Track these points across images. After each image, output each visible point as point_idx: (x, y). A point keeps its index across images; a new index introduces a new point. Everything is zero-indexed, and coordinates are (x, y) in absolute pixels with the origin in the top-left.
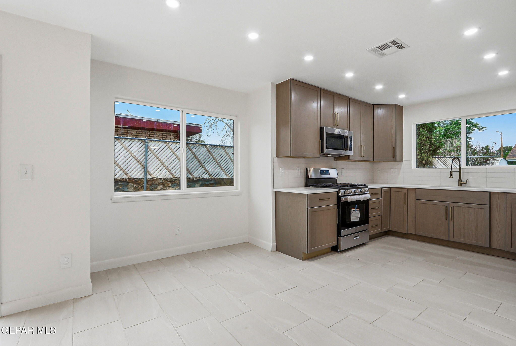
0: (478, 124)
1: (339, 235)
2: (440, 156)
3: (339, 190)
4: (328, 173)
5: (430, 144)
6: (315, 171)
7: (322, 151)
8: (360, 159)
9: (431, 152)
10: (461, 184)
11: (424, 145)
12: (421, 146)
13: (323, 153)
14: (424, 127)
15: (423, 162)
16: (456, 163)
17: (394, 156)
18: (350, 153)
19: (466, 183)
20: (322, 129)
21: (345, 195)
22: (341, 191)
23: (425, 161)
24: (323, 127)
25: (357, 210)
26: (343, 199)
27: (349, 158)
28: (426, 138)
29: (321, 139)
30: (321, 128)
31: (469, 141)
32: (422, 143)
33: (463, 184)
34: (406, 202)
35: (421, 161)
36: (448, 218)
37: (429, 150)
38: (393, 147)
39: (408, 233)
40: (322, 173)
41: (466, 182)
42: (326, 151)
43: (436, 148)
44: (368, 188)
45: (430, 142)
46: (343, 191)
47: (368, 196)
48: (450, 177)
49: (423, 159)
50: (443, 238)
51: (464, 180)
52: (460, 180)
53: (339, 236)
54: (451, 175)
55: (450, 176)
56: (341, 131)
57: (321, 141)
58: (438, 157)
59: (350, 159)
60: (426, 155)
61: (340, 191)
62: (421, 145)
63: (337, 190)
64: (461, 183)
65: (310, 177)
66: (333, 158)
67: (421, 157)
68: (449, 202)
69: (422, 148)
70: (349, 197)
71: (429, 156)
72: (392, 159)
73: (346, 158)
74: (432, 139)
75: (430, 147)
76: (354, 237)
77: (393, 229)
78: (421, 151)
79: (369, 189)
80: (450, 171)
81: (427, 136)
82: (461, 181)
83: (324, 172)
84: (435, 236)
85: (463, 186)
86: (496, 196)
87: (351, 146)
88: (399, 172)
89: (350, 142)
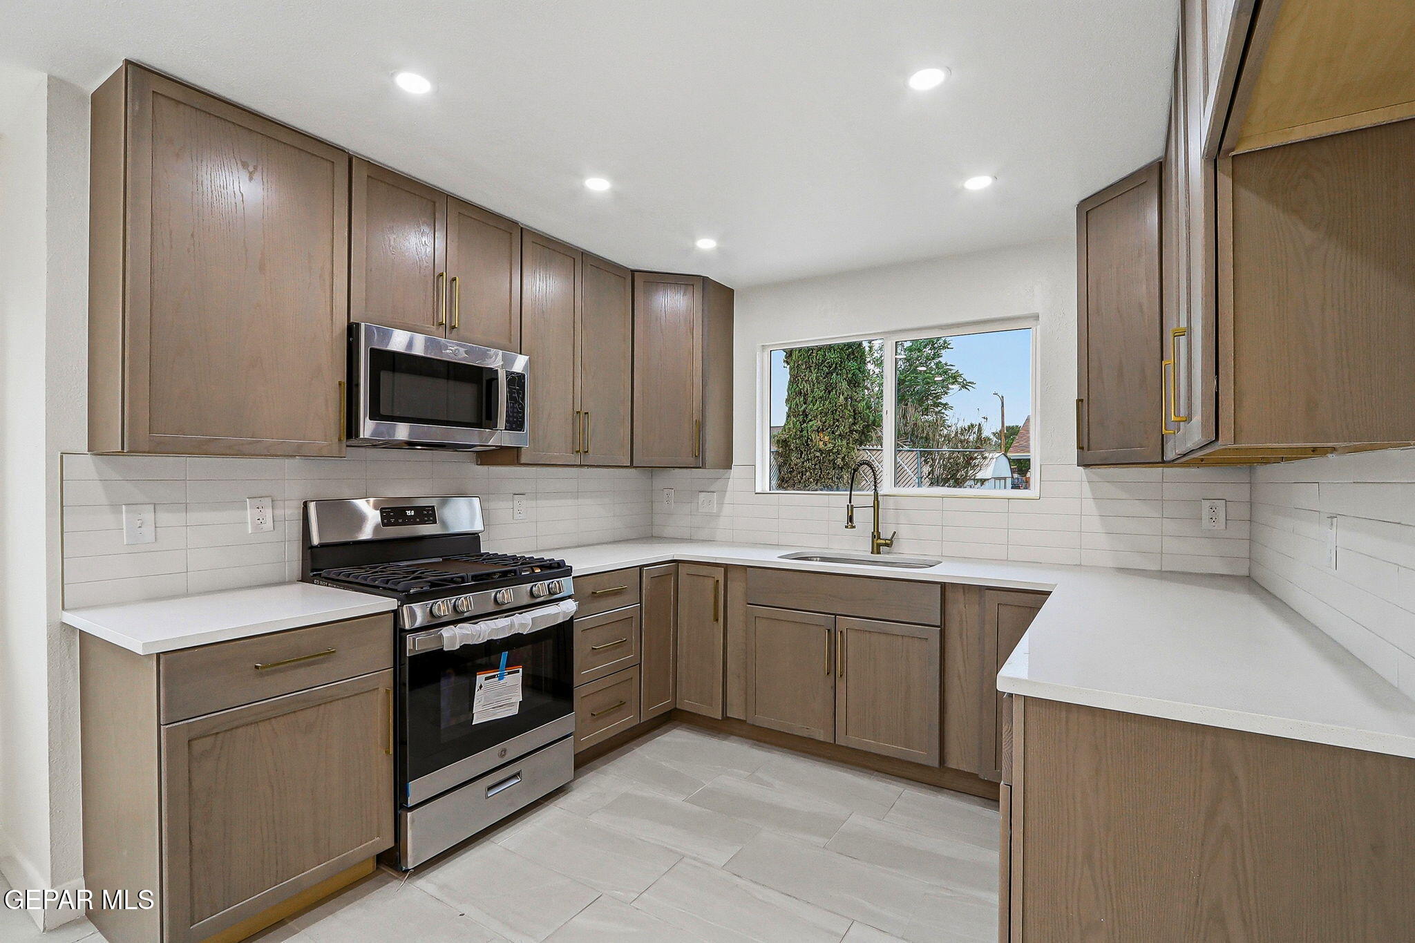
0: (960, 376)
1: (400, 804)
2: (875, 447)
3: (403, 605)
4: (426, 515)
5: (855, 414)
7: (351, 429)
8: (571, 458)
9: (856, 436)
10: (879, 545)
11: (841, 417)
12: (834, 419)
13: (356, 434)
14: (840, 370)
15: (839, 462)
17: (698, 452)
19: (889, 542)
20: (352, 330)
21: (429, 625)
22: (410, 608)
23: (843, 459)
24: (358, 325)
25: (509, 673)
26: (416, 645)
27: (518, 457)
28: (846, 399)
30: (351, 327)
31: (943, 413)
32: (836, 410)
33: (883, 545)
34: (720, 612)
35: (834, 460)
36: (833, 668)
37: (851, 432)
38: (694, 420)
39: (726, 718)
40: (395, 517)
41: (891, 540)
42: (367, 428)
43: (868, 426)
44: (573, 575)
45: (854, 411)
47: (569, 607)
48: (846, 527)
49: (838, 453)
50: (820, 735)
51: (886, 534)
52: (876, 535)
53: (402, 807)
54: (850, 519)
55: (848, 523)
56: (462, 350)
57: (349, 387)
58: (871, 448)
59: (523, 461)
60: (844, 442)
61: (405, 608)
62: (834, 417)
63: (390, 603)
64: (880, 544)
65: (315, 541)
67: (834, 447)
68: (836, 615)
69: (837, 426)
70: (446, 632)
71: (851, 445)
72: (691, 460)
73: (507, 456)
74: (859, 402)
75: (854, 424)
76: (490, 788)
77: (686, 704)
78: (833, 433)
79: (573, 578)
80: (848, 505)
81: (848, 395)
82: (879, 538)
83: (408, 513)
84: (798, 728)
85: (885, 553)
86: (960, 596)
87: (520, 413)
88: (721, 504)
89: (514, 395)
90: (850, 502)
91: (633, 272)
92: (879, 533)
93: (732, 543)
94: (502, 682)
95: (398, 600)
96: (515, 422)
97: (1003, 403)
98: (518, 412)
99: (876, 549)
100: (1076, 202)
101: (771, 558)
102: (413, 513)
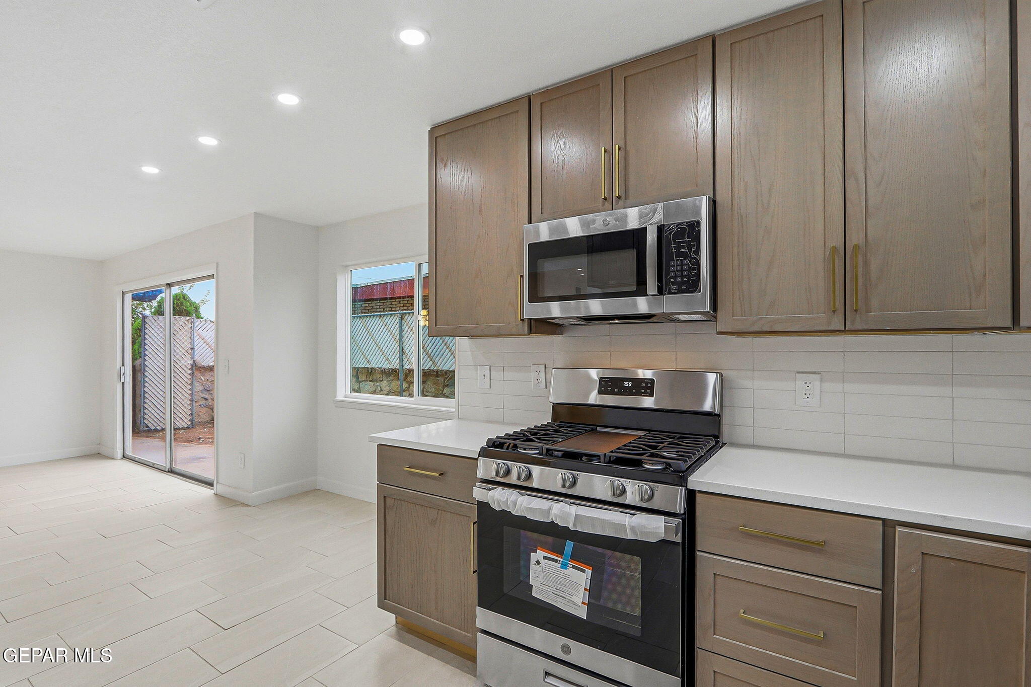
4: (644, 387)
25: (574, 567)
40: (612, 386)
56: (611, 219)
61: (482, 459)
76: (547, 674)
83: (626, 384)
87: (694, 270)
89: (683, 250)
94: (565, 571)
96: (683, 283)
98: (690, 270)
102: (630, 384)
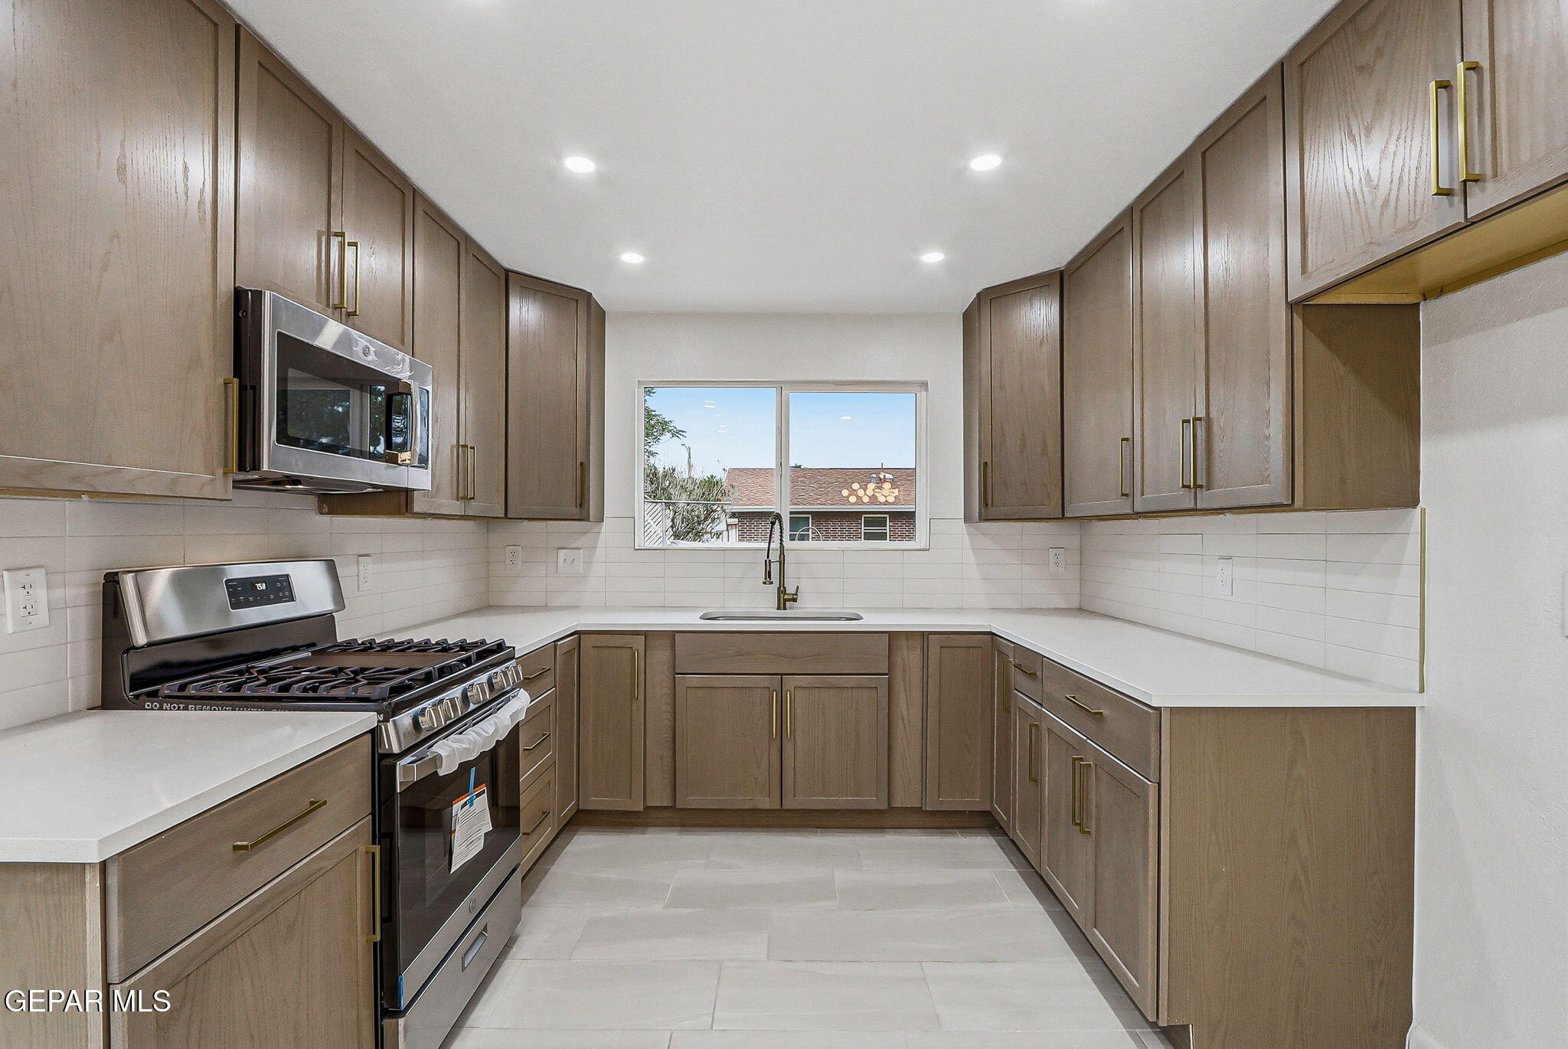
3: (386, 720)
4: (280, 589)
6: (186, 585)
7: (247, 453)
8: (457, 508)
10: (785, 601)
13: (256, 466)
16: (652, 517)
17: (582, 501)
18: (419, 479)
19: (794, 597)
20: (246, 300)
21: (422, 739)
22: (395, 722)
24: (258, 295)
25: (478, 796)
26: (406, 773)
27: (408, 503)
29: (238, 371)
30: (239, 294)
33: (789, 600)
34: (639, 687)
36: (779, 731)
38: (578, 463)
39: (649, 809)
40: (243, 593)
41: (796, 594)
42: (272, 455)
44: (516, 657)
46: (405, 719)
48: (765, 583)
50: (765, 803)
51: (791, 590)
52: (782, 591)
54: (769, 574)
55: (766, 579)
56: (372, 349)
57: (242, 388)
59: (416, 509)
61: (390, 725)
63: (367, 719)
64: (785, 599)
65: (140, 638)
66: (312, 500)
68: (782, 675)
70: (443, 747)
72: (574, 511)
73: (392, 502)
76: (466, 955)
80: (766, 561)
82: (785, 594)
83: (259, 586)
84: (741, 802)
85: (790, 608)
86: (903, 643)
88: (589, 562)
90: (768, 557)
91: (507, 272)
92: (785, 588)
93: (606, 608)
94: (472, 808)
95: (379, 714)
97: (689, 454)
99: (782, 605)
100: (979, 289)
101: (690, 620)
102: (264, 587)
